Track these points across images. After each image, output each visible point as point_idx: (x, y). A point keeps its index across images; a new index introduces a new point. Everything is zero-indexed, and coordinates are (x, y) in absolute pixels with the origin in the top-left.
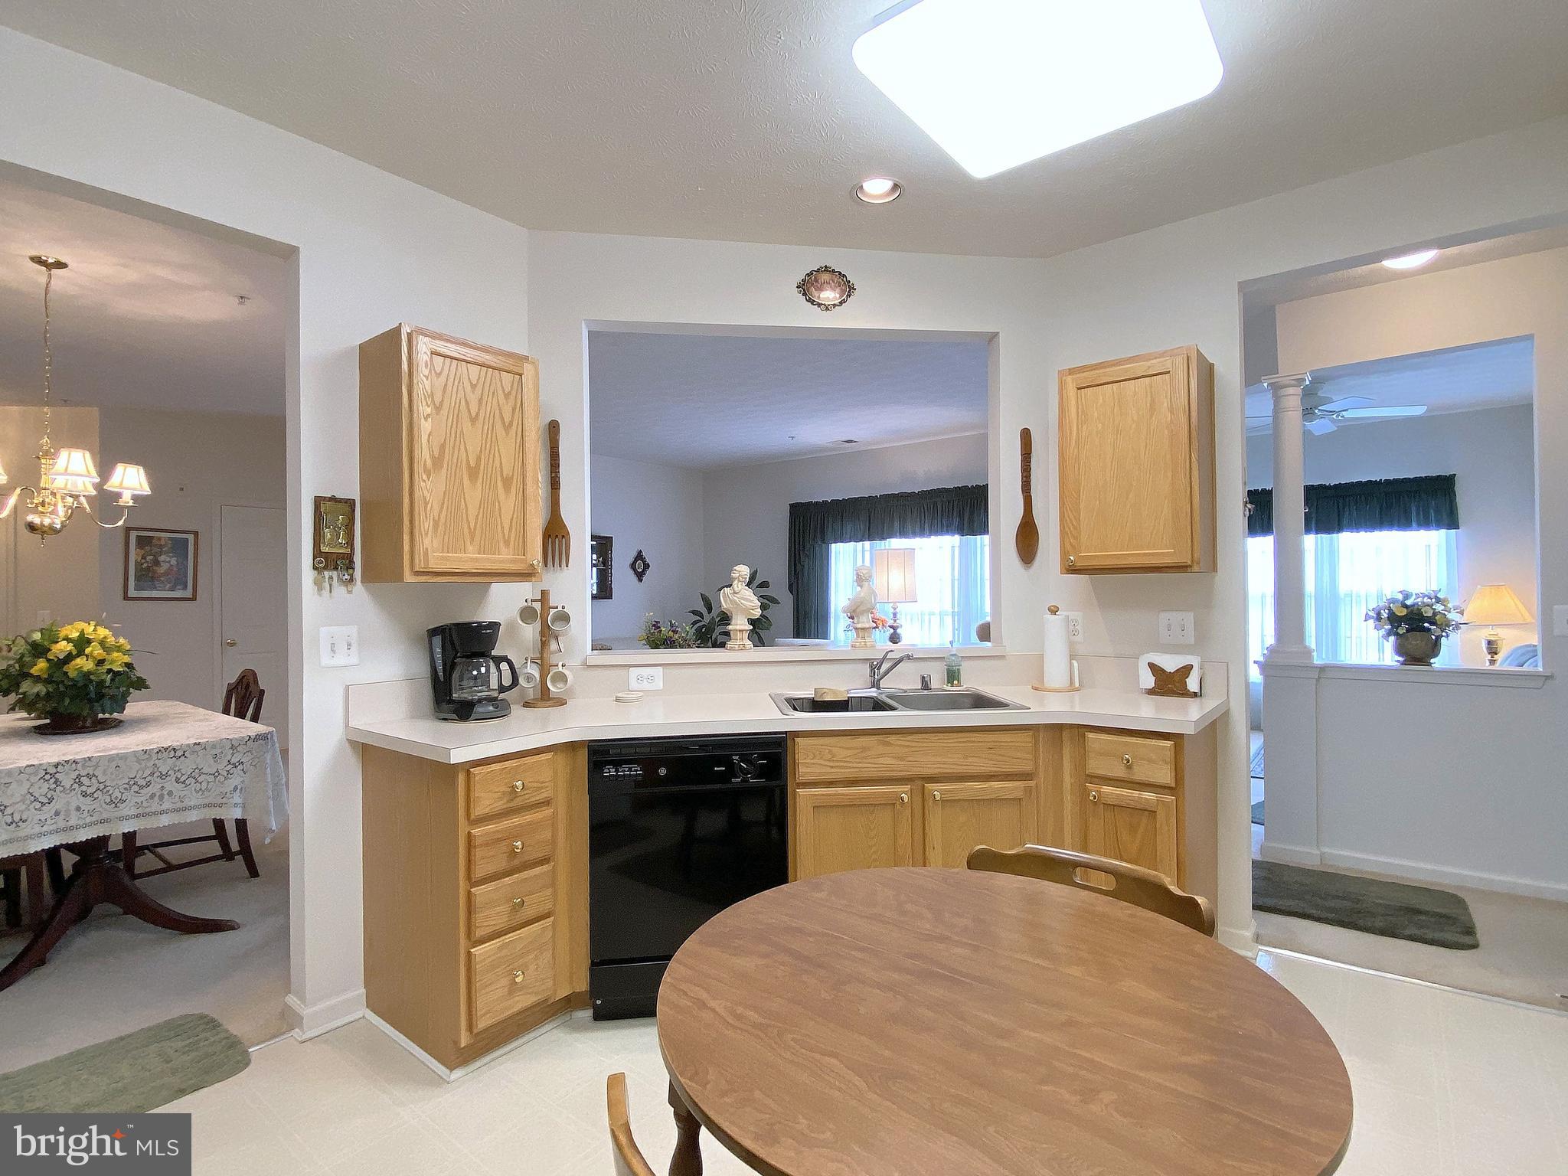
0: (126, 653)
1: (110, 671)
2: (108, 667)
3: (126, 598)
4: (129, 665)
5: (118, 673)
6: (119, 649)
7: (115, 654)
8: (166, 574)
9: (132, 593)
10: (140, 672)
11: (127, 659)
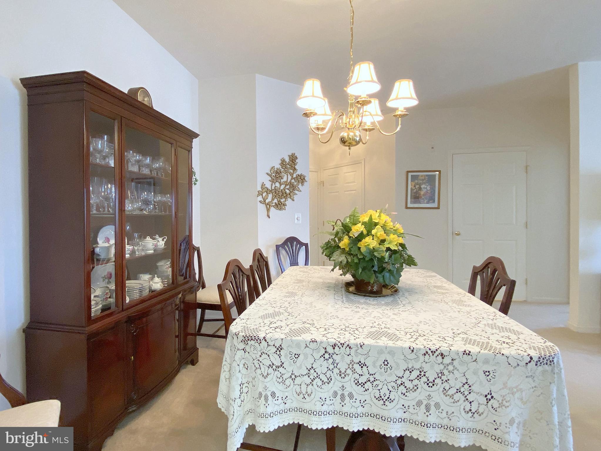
0: (400, 235)
1: (388, 249)
2: (388, 246)
3: (407, 208)
4: (402, 245)
5: (395, 252)
6: (395, 232)
7: (392, 236)
9: (409, 205)
10: (411, 251)
11: (401, 240)
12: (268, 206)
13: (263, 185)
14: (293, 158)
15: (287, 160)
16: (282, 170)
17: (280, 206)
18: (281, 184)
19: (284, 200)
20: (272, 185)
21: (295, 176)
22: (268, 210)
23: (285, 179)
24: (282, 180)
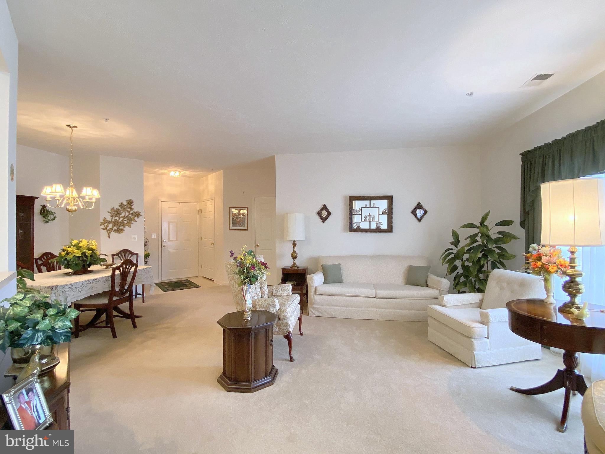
3: (230, 230)
8: (239, 222)
9: (231, 228)
12: (109, 232)
13: (105, 219)
14: (130, 203)
15: (125, 203)
16: (121, 209)
17: (119, 231)
18: (120, 218)
19: (122, 227)
20: (112, 219)
21: (131, 212)
22: (109, 234)
23: (123, 214)
24: (121, 216)
